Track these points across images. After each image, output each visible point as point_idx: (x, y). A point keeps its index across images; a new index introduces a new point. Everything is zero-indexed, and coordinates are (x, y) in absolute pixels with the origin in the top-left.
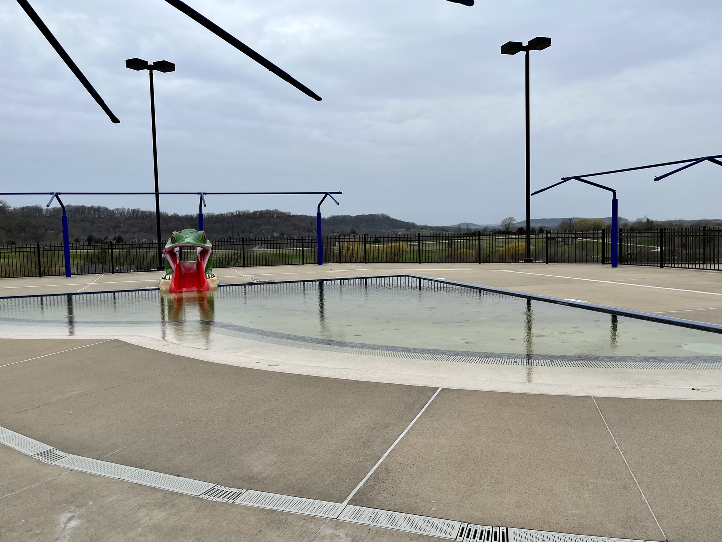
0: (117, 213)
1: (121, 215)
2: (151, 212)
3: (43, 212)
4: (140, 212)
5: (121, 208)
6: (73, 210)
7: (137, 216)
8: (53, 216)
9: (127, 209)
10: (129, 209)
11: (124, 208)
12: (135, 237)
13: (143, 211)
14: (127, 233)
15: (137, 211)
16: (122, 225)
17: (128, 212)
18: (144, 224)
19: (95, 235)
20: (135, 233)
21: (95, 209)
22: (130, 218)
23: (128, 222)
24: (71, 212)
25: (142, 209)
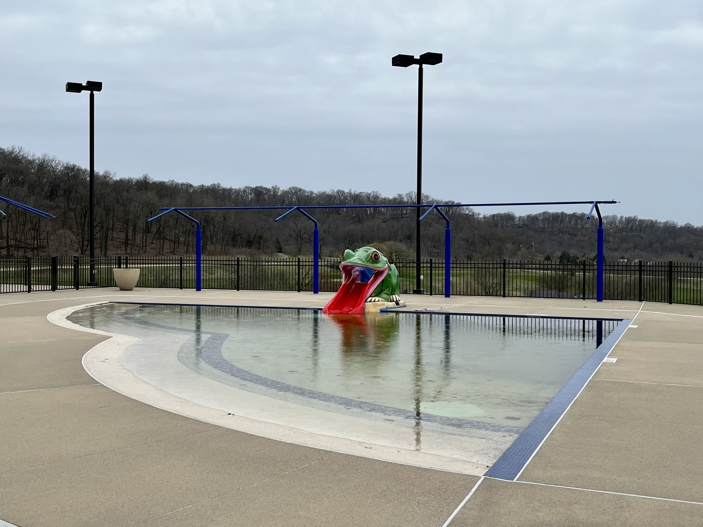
0: (605, 222)
1: (611, 226)
2: (652, 221)
3: (516, 221)
4: (636, 220)
5: (611, 215)
6: (551, 218)
7: (632, 227)
8: (527, 226)
9: (619, 217)
10: (622, 217)
11: (616, 216)
12: (625, 256)
13: (641, 221)
14: (616, 250)
15: (633, 220)
16: (611, 239)
17: (621, 222)
18: (641, 237)
19: (572, 252)
20: (627, 250)
21: (578, 217)
22: (622, 230)
23: (620, 234)
24: (548, 220)
25: (641, 217)
